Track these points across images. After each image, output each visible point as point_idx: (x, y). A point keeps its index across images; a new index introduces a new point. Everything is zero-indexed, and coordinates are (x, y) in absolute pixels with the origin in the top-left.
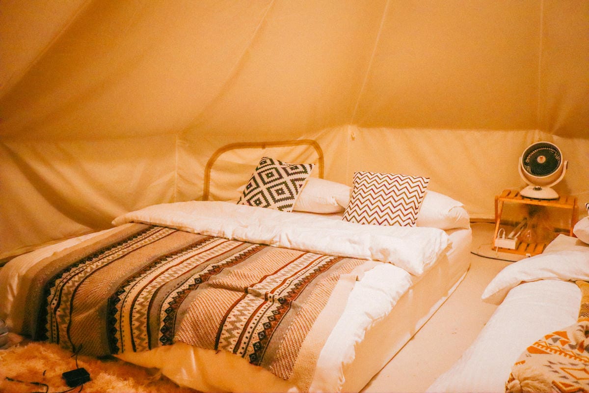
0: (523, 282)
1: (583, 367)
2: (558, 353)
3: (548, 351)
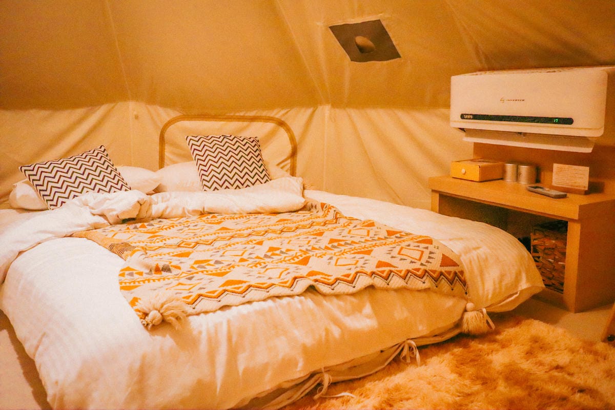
0: (20, 253)
1: (177, 282)
2: (146, 282)
3: (137, 284)
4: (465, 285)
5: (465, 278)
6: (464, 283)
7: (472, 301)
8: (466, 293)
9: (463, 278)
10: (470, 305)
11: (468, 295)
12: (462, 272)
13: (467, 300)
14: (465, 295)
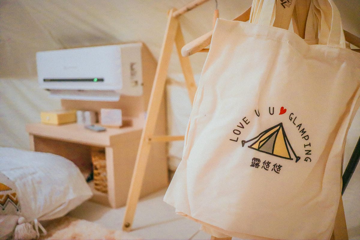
4: (16, 204)
5: (17, 199)
6: (16, 202)
7: (23, 216)
8: (18, 210)
9: (15, 199)
10: (21, 219)
11: (19, 212)
12: (14, 195)
13: (19, 215)
14: (16, 211)
